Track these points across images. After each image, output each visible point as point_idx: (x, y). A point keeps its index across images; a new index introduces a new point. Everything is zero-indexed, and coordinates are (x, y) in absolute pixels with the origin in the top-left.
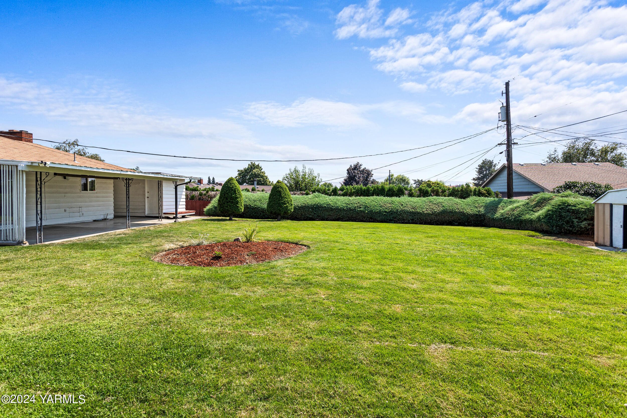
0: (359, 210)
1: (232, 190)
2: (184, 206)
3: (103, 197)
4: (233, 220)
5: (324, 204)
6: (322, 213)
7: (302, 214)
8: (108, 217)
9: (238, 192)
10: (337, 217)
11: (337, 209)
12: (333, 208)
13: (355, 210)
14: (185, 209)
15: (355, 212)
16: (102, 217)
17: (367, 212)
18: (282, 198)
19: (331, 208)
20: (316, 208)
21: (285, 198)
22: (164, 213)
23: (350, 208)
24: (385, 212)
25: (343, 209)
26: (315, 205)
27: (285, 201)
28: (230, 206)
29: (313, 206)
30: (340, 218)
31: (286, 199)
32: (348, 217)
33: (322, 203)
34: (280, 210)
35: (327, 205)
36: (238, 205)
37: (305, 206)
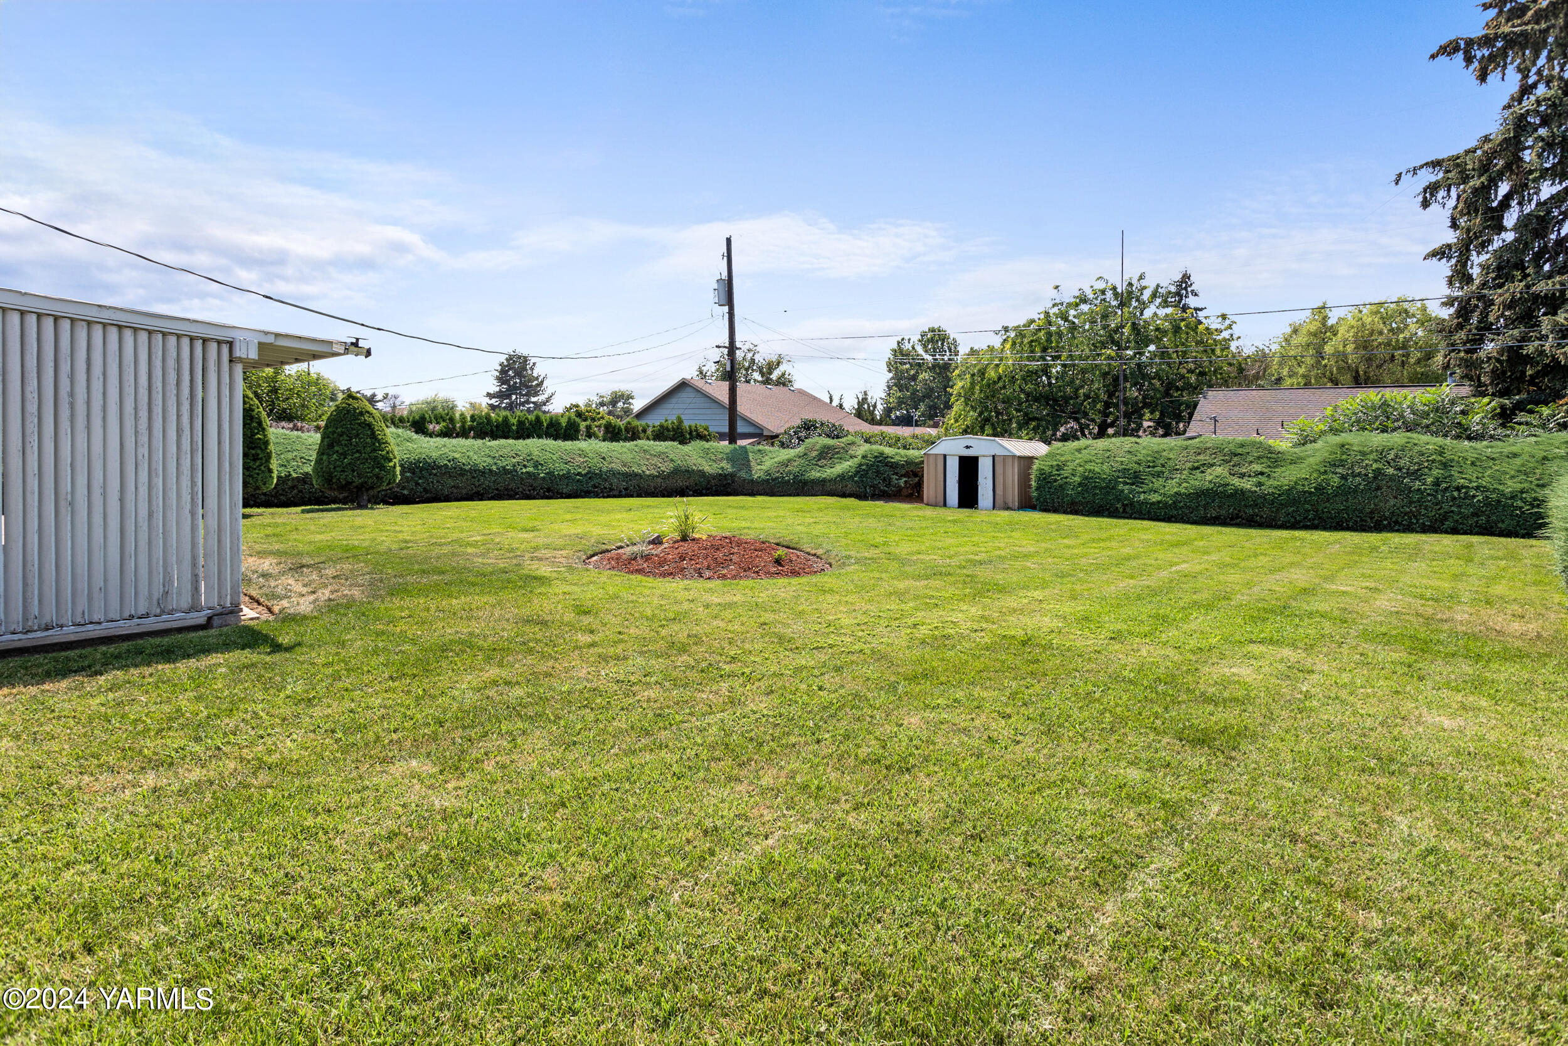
0: (525, 470)
17: (545, 475)
24: (579, 474)
33: (434, 455)
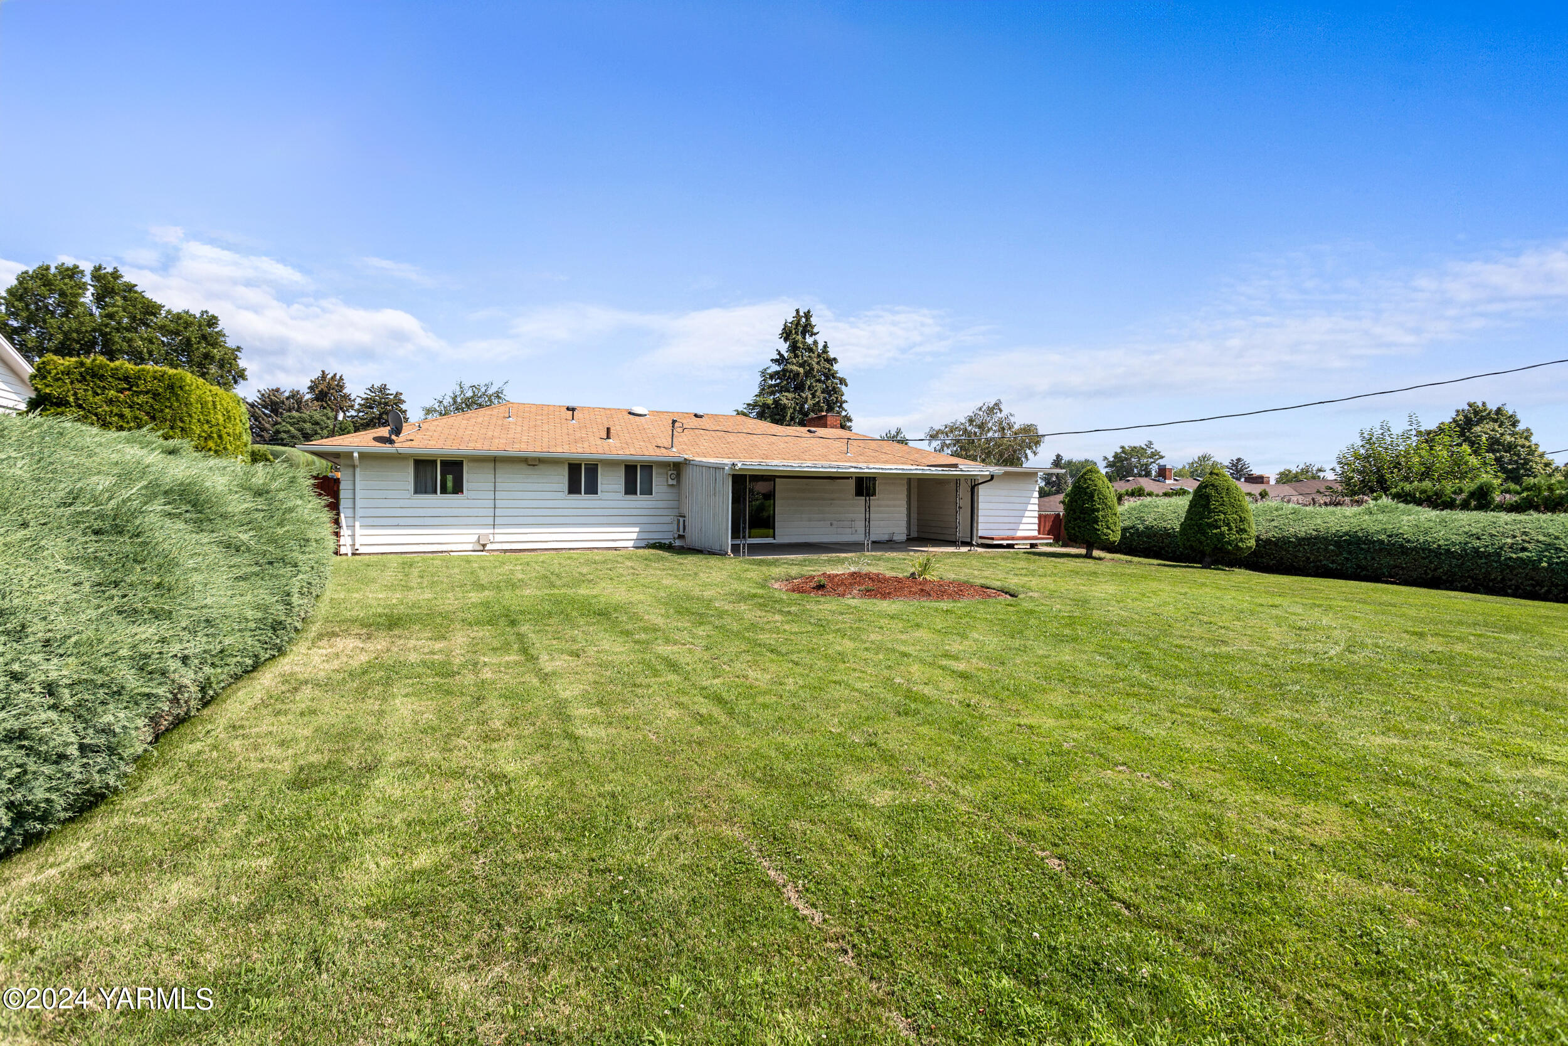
0: (1514, 556)
1: (1086, 493)
2: (1036, 527)
3: (888, 506)
4: (1095, 558)
5: (1378, 532)
6: (1373, 559)
7: (1308, 558)
8: (895, 538)
9: (1100, 499)
10: (1426, 573)
11: (1423, 550)
12: (1408, 545)
13: (1499, 555)
14: (1036, 533)
15: (1498, 561)
16: (886, 538)
17: (1544, 564)
18: (1209, 513)
19: (1402, 546)
20: (1349, 543)
21: (1220, 511)
22: (981, 538)
23: (1476, 550)
25: (1449, 550)
26: (1346, 534)
27: (1216, 521)
28: (1079, 527)
29: (1341, 537)
30: (1440, 578)
31: (1222, 516)
32: (1472, 578)
34: (1201, 543)
35: (1389, 536)
36: (1096, 526)
37: (1316, 538)
